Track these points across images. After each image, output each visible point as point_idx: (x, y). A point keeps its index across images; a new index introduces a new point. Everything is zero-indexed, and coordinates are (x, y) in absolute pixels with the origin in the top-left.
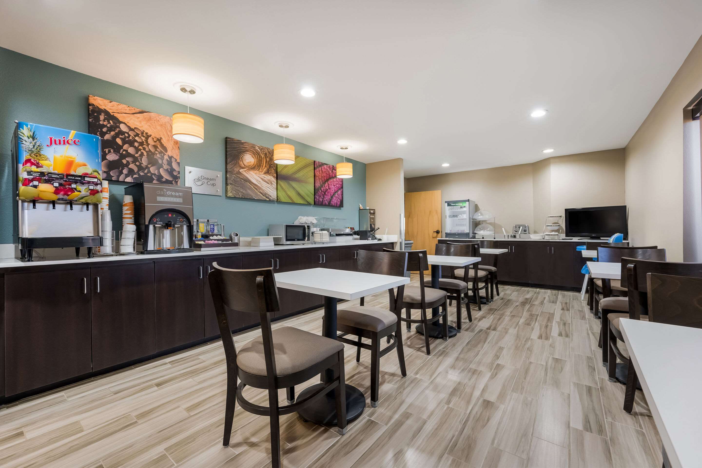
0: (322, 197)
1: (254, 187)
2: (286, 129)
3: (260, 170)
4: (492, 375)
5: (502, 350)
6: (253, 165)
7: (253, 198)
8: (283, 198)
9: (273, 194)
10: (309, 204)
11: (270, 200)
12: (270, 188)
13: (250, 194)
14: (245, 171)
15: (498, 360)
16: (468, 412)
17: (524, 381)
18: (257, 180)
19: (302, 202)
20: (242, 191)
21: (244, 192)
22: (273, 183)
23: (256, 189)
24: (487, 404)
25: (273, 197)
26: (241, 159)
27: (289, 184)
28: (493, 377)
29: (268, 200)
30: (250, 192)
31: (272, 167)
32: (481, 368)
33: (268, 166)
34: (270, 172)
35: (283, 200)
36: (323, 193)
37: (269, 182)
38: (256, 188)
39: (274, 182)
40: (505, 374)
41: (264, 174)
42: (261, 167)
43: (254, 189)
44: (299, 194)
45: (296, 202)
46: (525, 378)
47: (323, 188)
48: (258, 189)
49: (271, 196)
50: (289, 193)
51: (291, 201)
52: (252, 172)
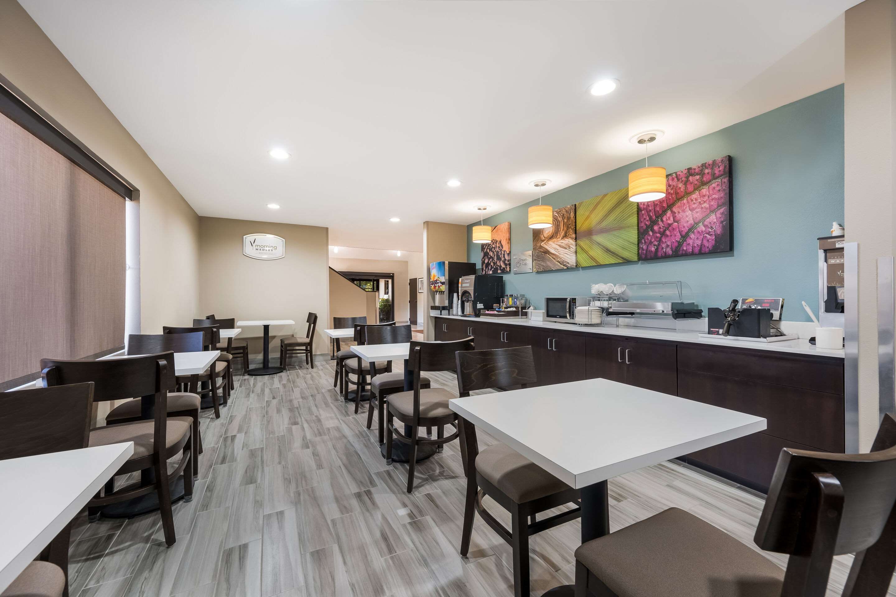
0: (656, 243)
1: (552, 257)
2: (542, 187)
3: (558, 237)
4: (306, 438)
5: (318, 465)
6: (552, 233)
7: (551, 269)
8: (584, 262)
9: (571, 259)
10: (627, 262)
11: (568, 268)
12: (567, 253)
13: (549, 265)
14: (545, 243)
15: (312, 452)
16: (302, 418)
17: (280, 444)
18: (555, 249)
19: (613, 261)
20: (542, 264)
21: (544, 265)
22: (571, 246)
23: (554, 259)
24: (296, 423)
25: (572, 264)
26: (542, 233)
27: (591, 241)
28: (304, 438)
29: (565, 268)
30: (549, 263)
31: (570, 227)
32: (318, 439)
33: (566, 228)
34: (568, 235)
35: (584, 264)
36: (658, 235)
37: (566, 247)
38: (554, 257)
39: (572, 244)
40: (297, 444)
41: (562, 239)
42: (559, 232)
43: (553, 259)
44: (608, 251)
45: (602, 263)
46: (279, 446)
47: (659, 224)
48: (555, 258)
49: (568, 263)
50: (592, 253)
51: (595, 264)
52: (550, 242)
